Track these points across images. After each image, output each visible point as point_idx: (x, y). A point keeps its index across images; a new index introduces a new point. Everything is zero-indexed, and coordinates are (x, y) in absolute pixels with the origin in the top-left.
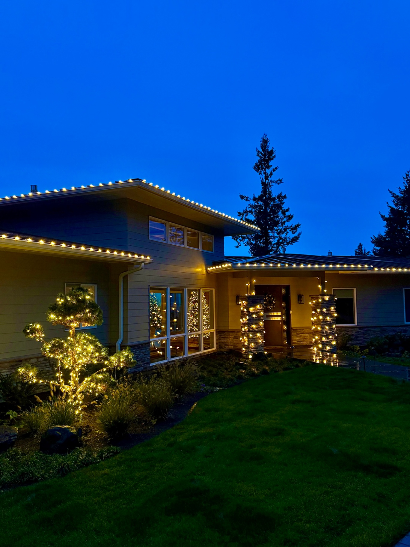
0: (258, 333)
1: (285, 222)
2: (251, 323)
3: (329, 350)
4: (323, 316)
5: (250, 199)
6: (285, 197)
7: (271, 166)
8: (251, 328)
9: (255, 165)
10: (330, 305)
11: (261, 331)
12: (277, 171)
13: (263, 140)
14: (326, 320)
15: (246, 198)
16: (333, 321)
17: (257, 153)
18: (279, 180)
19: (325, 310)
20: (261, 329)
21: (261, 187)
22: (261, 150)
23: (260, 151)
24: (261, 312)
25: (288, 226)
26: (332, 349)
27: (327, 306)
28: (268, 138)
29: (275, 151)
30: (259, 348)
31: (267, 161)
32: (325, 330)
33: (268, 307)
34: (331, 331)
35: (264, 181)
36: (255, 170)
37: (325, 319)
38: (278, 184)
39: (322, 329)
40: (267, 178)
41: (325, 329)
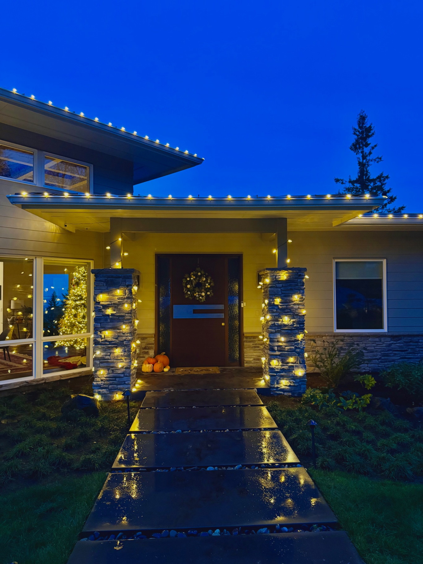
0: (116, 347)
1: (386, 205)
2: (101, 327)
3: (287, 387)
4: (274, 314)
5: (346, 181)
6: (387, 177)
7: (370, 144)
8: (101, 336)
9: (352, 145)
10: (291, 290)
11: (125, 343)
12: (376, 148)
13: (361, 116)
14: (280, 322)
15: (341, 182)
16: (299, 326)
17: (353, 131)
18: (378, 158)
19: (278, 301)
20: (125, 340)
21: (357, 168)
22: (357, 127)
23: (357, 129)
24: (123, 304)
25: (389, 209)
26: (293, 386)
27: (283, 292)
28: (365, 114)
29: (374, 127)
30: (117, 379)
31: (364, 139)
32: (277, 344)
33: (195, 295)
34: (293, 347)
35: (361, 161)
36: (352, 150)
37: (278, 321)
38: (377, 162)
39: (270, 342)
40: (364, 157)
41: (278, 342)
